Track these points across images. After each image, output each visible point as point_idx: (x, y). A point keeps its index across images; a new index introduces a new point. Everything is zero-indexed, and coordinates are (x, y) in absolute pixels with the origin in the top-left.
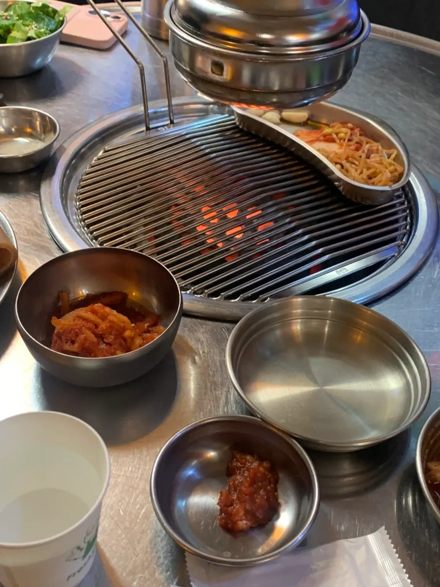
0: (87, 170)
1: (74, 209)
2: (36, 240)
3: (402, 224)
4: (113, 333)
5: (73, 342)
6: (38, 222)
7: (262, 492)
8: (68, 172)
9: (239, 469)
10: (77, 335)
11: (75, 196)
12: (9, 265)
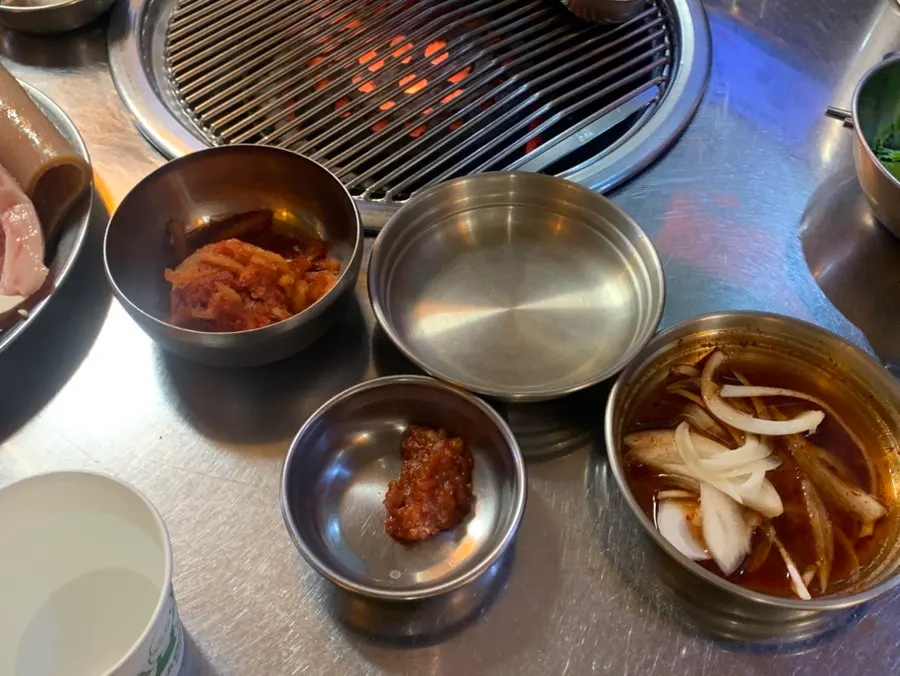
0: (176, 12)
1: (165, 78)
2: (116, 139)
3: (656, 49)
4: (263, 283)
5: (204, 305)
6: (115, 109)
7: (447, 485)
8: (146, 18)
9: (416, 450)
10: (208, 294)
11: (163, 58)
12: (81, 188)
